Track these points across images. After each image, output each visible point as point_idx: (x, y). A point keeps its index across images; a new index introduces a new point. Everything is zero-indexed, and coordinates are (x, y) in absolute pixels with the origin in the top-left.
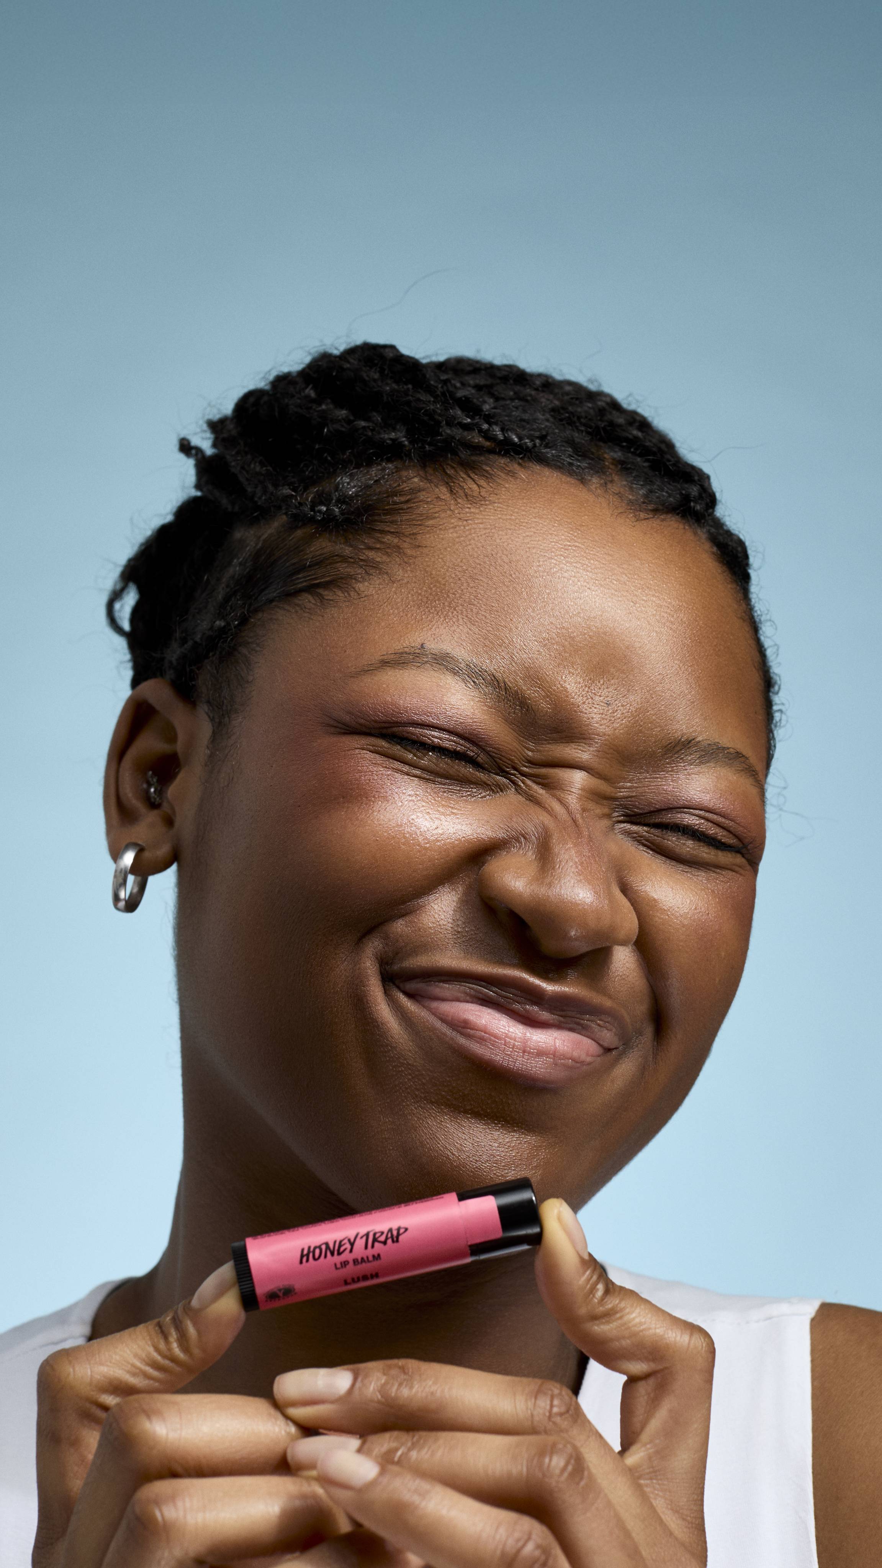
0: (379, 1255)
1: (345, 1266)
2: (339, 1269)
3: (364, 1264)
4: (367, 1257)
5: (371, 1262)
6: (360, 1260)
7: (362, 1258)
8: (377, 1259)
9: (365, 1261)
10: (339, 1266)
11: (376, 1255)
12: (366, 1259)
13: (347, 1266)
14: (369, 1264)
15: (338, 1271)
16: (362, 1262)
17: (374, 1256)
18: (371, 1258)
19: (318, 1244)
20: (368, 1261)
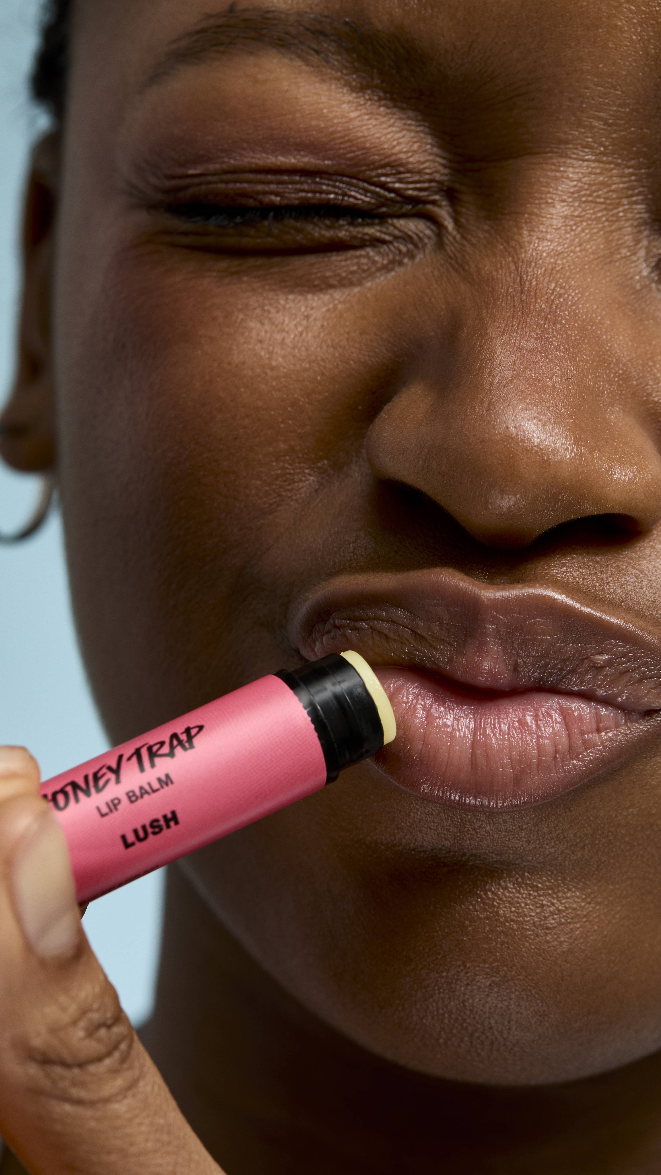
0: (167, 776)
1: (115, 806)
2: (105, 815)
3: (146, 796)
4: (149, 784)
5: (158, 790)
6: (138, 793)
7: (141, 788)
8: (167, 784)
9: (147, 792)
10: (105, 810)
11: (163, 778)
12: (147, 788)
13: (119, 807)
14: (154, 796)
15: (106, 818)
16: (142, 796)
17: (159, 780)
18: (156, 785)
19: (58, 787)
20: (154, 791)
